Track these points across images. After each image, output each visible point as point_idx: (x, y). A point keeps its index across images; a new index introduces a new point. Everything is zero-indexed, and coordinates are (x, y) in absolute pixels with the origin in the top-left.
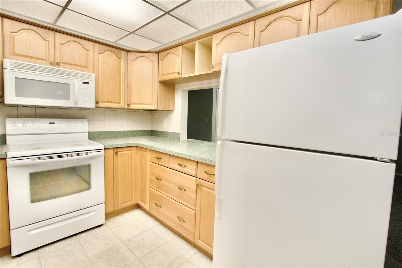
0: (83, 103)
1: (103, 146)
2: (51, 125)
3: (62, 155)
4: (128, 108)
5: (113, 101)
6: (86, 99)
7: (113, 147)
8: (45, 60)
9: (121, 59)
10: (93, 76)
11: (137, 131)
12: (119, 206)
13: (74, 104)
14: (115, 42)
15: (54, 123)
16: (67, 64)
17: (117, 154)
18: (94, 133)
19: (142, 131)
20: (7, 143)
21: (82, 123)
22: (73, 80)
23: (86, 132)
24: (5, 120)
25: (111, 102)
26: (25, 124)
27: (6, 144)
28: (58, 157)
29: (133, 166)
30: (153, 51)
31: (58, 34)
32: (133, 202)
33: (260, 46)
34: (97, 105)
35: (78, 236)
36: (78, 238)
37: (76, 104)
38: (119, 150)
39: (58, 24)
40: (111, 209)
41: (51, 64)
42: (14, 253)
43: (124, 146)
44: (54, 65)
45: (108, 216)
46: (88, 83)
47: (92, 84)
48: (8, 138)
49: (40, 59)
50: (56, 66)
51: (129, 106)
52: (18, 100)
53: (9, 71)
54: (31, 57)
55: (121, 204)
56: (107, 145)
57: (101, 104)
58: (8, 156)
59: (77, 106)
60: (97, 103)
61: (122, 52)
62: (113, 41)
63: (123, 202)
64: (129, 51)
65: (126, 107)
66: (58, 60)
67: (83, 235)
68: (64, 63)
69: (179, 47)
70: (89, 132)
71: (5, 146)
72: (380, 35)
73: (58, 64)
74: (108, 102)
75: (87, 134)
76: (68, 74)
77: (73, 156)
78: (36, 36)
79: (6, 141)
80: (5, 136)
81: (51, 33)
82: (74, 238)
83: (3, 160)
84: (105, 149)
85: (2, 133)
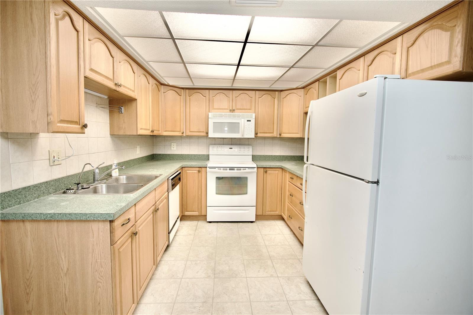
0: (247, 135)
1: (256, 165)
2: (230, 149)
3: (232, 169)
4: (280, 136)
5: (268, 132)
6: (249, 132)
7: (263, 167)
8: (227, 109)
9: (275, 98)
10: (254, 115)
11: (291, 156)
12: (267, 212)
14: (270, 87)
15: (232, 148)
16: (239, 109)
17: (266, 172)
19: (296, 156)
21: (248, 148)
22: (241, 119)
23: (250, 155)
24: (209, 146)
25: (267, 133)
26: (217, 148)
27: (209, 160)
28: (230, 169)
29: (279, 184)
30: (300, 87)
31: (234, 91)
32: (277, 213)
33: (363, 82)
34: (256, 136)
35: (238, 224)
37: (242, 136)
38: (268, 169)
39: (233, 86)
40: (260, 213)
41: (230, 111)
42: (208, 220)
43: (272, 167)
45: (258, 217)
46: (250, 121)
47: (253, 121)
48: (210, 156)
49: (225, 109)
50: (233, 112)
51: (280, 135)
52: (214, 135)
53: (211, 119)
55: (268, 211)
56: (259, 165)
57: (259, 135)
58: (208, 166)
59: (243, 137)
60: (256, 134)
61: (276, 93)
62: (268, 86)
63: (270, 210)
64: (282, 91)
65: (278, 136)
66: (234, 108)
67: (241, 224)
68: (237, 109)
69: (316, 82)
71: (208, 161)
72: (366, 93)
74: (264, 133)
75: (251, 156)
76: (239, 116)
77: (237, 170)
78: (223, 96)
79: (209, 158)
80: (209, 155)
81: (231, 91)
82: (236, 224)
83: (206, 168)
84: (258, 168)
85: (208, 154)
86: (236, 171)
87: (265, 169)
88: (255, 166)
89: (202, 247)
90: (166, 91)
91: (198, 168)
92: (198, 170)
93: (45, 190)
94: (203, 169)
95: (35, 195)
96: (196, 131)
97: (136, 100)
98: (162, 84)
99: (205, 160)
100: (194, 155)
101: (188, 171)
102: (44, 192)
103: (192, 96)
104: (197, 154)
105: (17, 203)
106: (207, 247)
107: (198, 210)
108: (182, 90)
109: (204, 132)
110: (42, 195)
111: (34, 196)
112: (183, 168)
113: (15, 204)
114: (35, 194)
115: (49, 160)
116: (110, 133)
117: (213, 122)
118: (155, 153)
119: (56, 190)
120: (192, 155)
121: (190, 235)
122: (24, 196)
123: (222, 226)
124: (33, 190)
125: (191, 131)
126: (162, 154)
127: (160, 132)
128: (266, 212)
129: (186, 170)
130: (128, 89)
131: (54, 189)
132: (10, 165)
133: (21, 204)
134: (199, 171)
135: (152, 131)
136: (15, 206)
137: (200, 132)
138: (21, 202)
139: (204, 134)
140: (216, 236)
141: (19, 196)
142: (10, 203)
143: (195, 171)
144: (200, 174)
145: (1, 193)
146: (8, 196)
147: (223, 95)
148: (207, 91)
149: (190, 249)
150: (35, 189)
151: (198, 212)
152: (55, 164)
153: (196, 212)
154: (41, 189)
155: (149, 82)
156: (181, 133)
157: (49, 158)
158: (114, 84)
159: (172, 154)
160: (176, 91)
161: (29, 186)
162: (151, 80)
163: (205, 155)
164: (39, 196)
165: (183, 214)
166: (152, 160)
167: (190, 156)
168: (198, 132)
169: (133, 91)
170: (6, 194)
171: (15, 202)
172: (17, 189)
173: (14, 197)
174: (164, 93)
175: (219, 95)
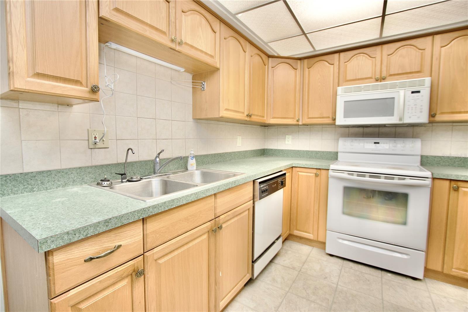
0: (410, 117)
1: (431, 174)
2: (376, 145)
6: (415, 112)
7: (450, 178)
8: (371, 78)
10: (428, 80)
12: (454, 270)
13: (398, 120)
15: (379, 143)
16: (394, 75)
17: (457, 189)
18: (431, 157)
20: (339, 159)
21: (413, 143)
22: (398, 92)
23: (416, 155)
24: (338, 139)
26: (352, 143)
27: (337, 159)
28: (370, 176)
31: (385, 47)
34: (432, 119)
36: (383, 275)
37: (401, 119)
38: (461, 184)
39: (384, 35)
40: (436, 267)
41: (377, 80)
44: (379, 81)
45: (428, 272)
46: (419, 92)
47: (425, 93)
48: (339, 154)
49: (366, 78)
50: (382, 81)
52: (345, 121)
53: (341, 97)
54: (359, 79)
56: (438, 174)
57: (438, 118)
58: (331, 169)
59: (402, 122)
60: (432, 115)
63: (462, 268)
66: (384, 74)
67: (390, 275)
68: (391, 75)
70: (422, 157)
73: (384, 79)
75: (419, 158)
76: (393, 86)
77: (386, 178)
78: (364, 58)
79: (337, 157)
80: (337, 153)
81: (379, 48)
82: (379, 272)
83: (327, 171)
84: (434, 179)
85: (336, 151)
86: (382, 180)
87: (453, 183)
88: (428, 174)
89: (305, 300)
90: (275, 65)
91: (315, 170)
92: (315, 172)
93: (76, 178)
94: (323, 172)
95: (59, 183)
96: (316, 116)
97: (218, 69)
98: (269, 56)
99: (331, 160)
100: (315, 151)
101: (300, 173)
102: (74, 181)
103: (312, 67)
104: (321, 150)
105: (27, 190)
106: (313, 305)
107: (313, 233)
108: (299, 61)
109: (329, 117)
110: (72, 183)
111: (57, 184)
112: (293, 168)
113: (23, 191)
114: (58, 181)
115: (87, 141)
116: (193, 117)
117: (345, 101)
118: (266, 148)
119: (95, 178)
120: (312, 152)
121: (294, 268)
122: (40, 182)
123: (351, 268)
124: (56, 175)
125: (310, 116)
126: (275, 149)
127: (265, 118)
128: (452, 268)
129: (298, 172)
130: (201, 51)
131: (92, 178)
132: (21, 141)
133: (34, 191)
134: (317, 175)
135: (249, 116)
136: (23, 193)
137: (323, 118)
138: (35, 189)
139: (329, 121)
140: (335, 286)
141: (31, 181)
142: (16, 189)
143: (311, 174)
144: (318, 179)
145: (1, 175)
146: (12, 180)
147: (363, 56)
148: (336, 55)
149: (285, 297)
150: (59, 175)
151: (313, 234)
152: (97, 147)
153: (309, 233)
154: (70, 176)
155: (245, 49)
156: (296, 120)
157: (87, 139)
158: (170, 39)
159: (286, 150)
160: (289, 64)
161: (50, 171)
162: (248, 47)
163: (331, 152)
164: (66, 184)
165: (291, 233)
166: (261, 155)
167: (310, 153)
168: (320, 118)
169: (212, 56)
170: (8, 177)
171: (24, 188)
172: (29, 173)
173: (22, 182)
174: (272, 68)
175: (356, 57)
